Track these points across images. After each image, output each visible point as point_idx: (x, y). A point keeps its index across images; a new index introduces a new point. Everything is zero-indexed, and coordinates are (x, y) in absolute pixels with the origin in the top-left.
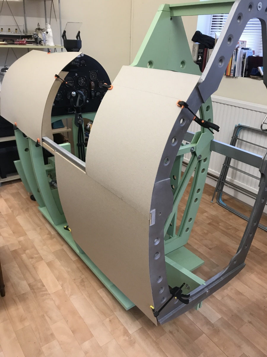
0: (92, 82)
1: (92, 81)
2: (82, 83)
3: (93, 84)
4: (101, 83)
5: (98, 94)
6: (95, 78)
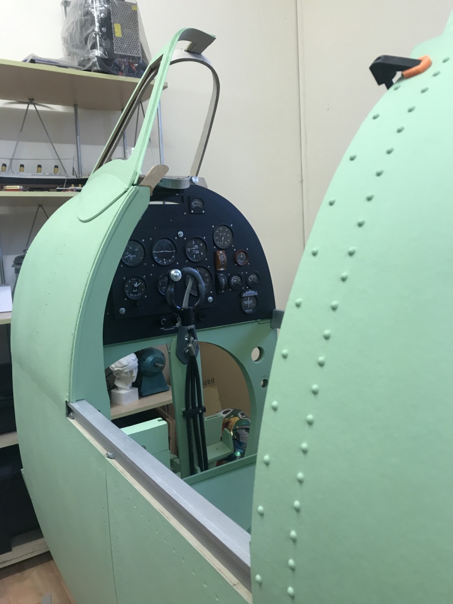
0: (221, 252)
1: (221, 249)
2: (196, 255)
3: (222, 256)
4: (242, 253)
5: (235, 280)
6: (226, 243)
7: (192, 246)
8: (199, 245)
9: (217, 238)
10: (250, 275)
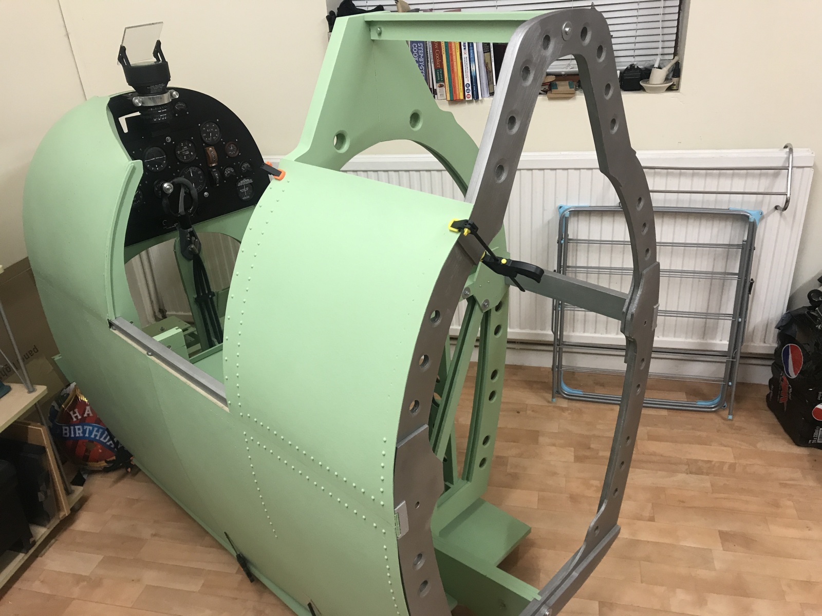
0: (210, 149)
1: (210, 145)
2: (187, 155)
3: (211, 152)
4: (231, 145)
5: (229, 171)
6: (214, 138)
7: (182, 148)
8: (188, 146)
9: (205, 135)
10: (243, 164)
